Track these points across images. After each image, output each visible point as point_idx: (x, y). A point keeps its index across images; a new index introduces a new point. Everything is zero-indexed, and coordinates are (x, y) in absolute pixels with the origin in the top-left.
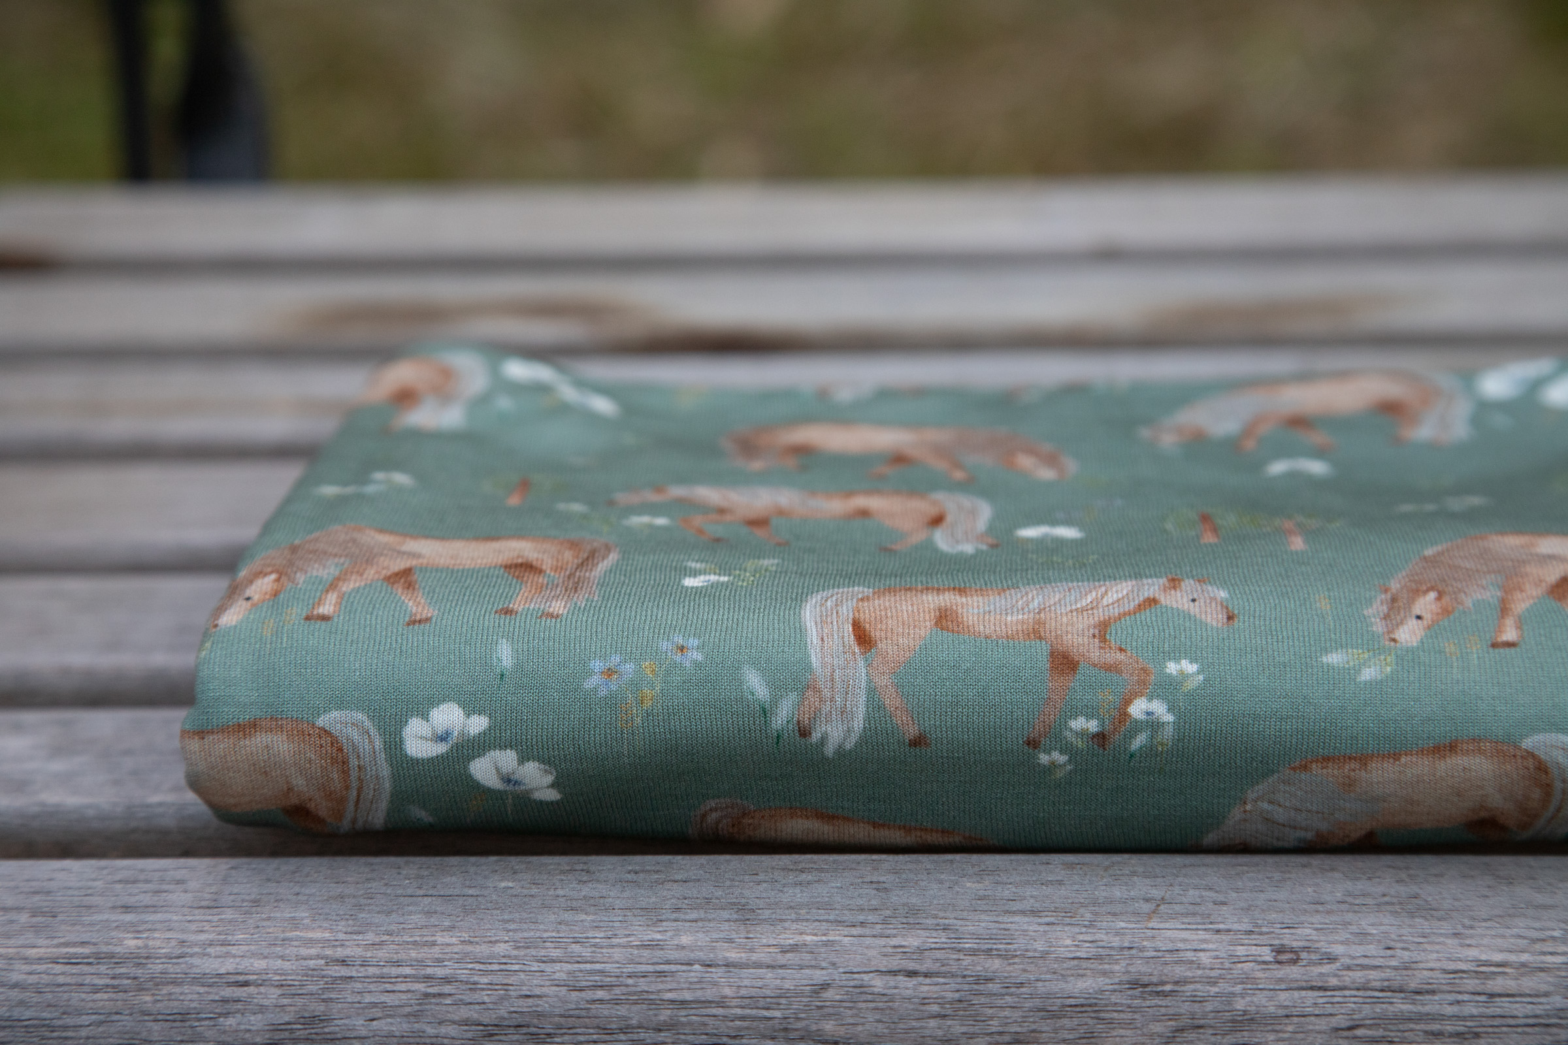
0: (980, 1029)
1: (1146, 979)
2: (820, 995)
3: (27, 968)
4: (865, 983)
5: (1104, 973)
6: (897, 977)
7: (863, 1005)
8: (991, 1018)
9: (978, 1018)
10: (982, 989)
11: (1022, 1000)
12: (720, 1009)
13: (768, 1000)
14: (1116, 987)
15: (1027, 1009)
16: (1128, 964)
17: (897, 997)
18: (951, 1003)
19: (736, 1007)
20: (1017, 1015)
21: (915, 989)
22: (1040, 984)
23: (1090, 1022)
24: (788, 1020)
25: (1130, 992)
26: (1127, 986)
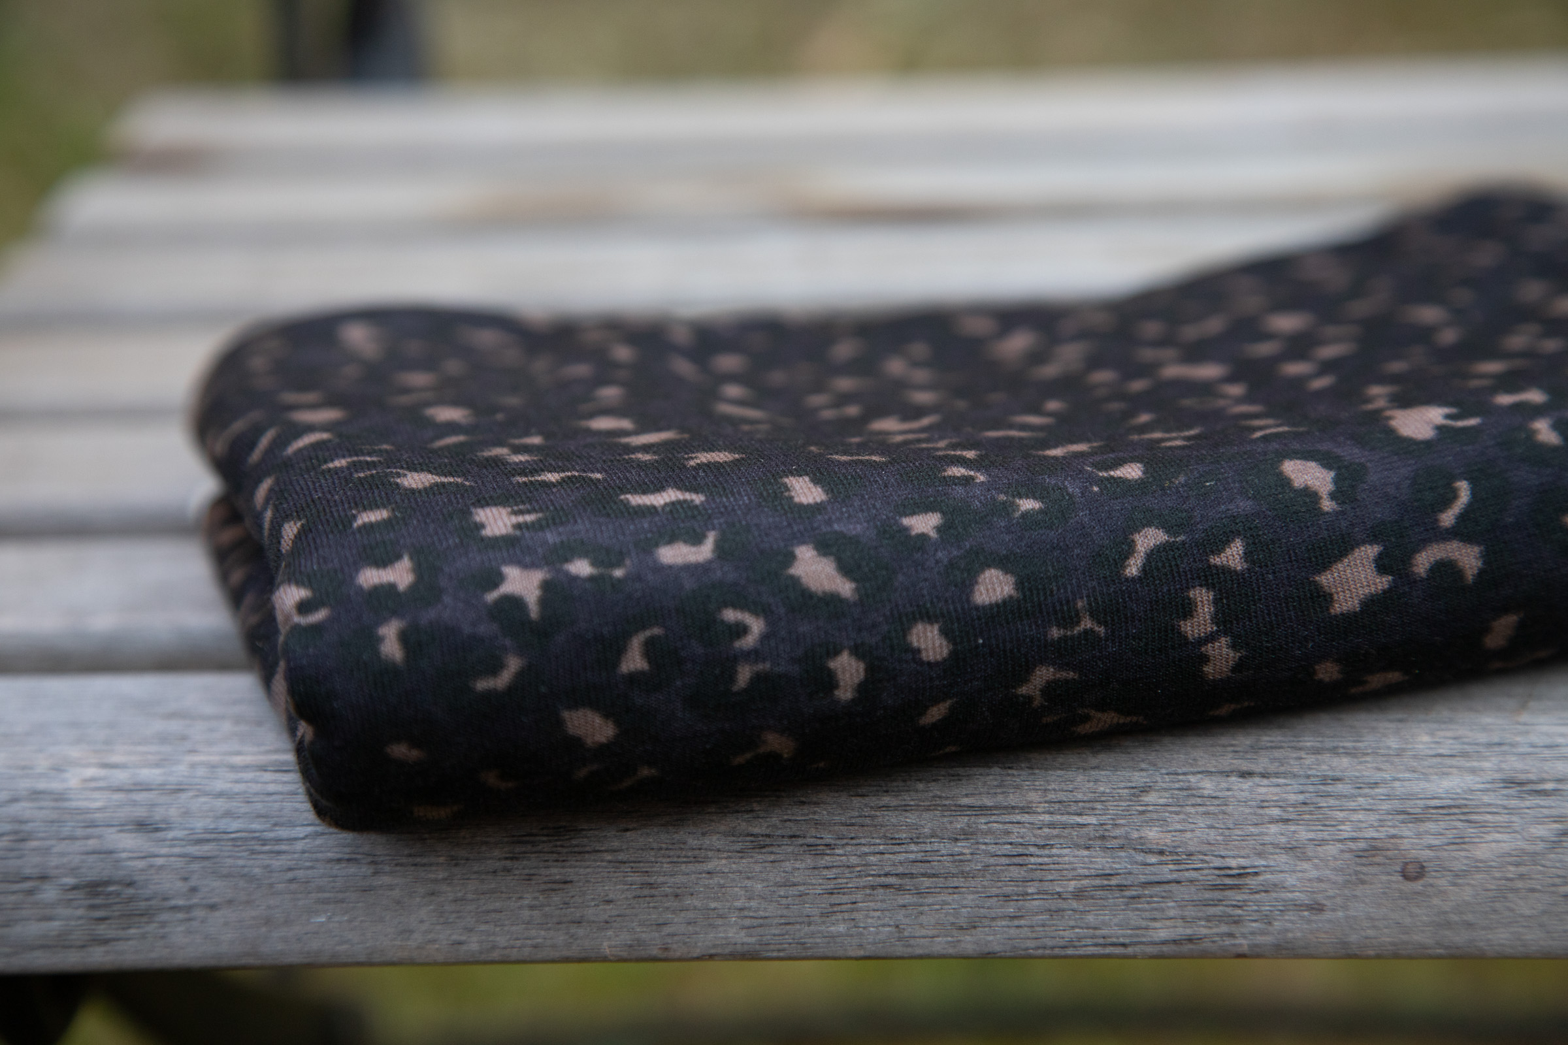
0: (1329, 835)
1: (1523, 777)
2: (1142, 799)
3: (233, 776)
4: (1193, 785)
5: (1473, 771)
6: (1229, 779)
7: (1192, 810)
8: (1343, 822)
9: (1327, 823)
10: (1330, 790)
11: (1379, 802)
12: (1026, 815)
13: (1080, 804)
14: (1488, 786)
15: (1384, 812)
16: (1501, 761)
17: (1232, 800)
18: (1294, 806)
19: (1044, 813)
20: (1373, 818)
21: (1251, 792)
22: (1397, 784)
23: (1459, 824)
24: (1105, 827)
25: (1505, 792)
26: (1502, 785)
